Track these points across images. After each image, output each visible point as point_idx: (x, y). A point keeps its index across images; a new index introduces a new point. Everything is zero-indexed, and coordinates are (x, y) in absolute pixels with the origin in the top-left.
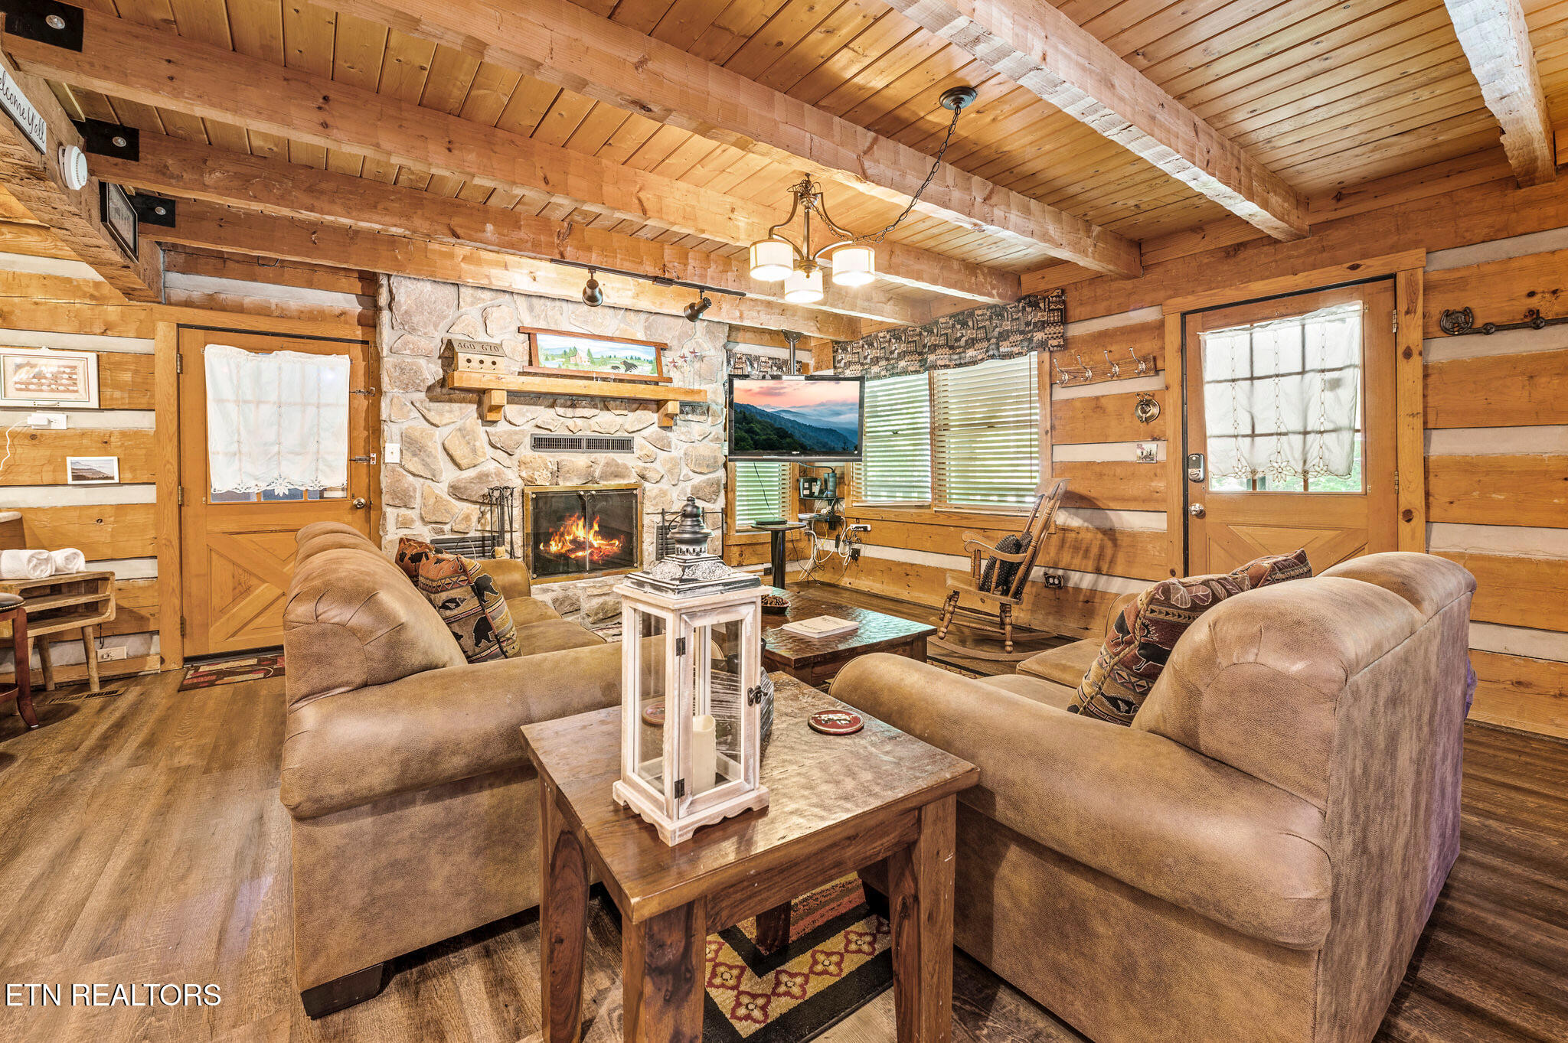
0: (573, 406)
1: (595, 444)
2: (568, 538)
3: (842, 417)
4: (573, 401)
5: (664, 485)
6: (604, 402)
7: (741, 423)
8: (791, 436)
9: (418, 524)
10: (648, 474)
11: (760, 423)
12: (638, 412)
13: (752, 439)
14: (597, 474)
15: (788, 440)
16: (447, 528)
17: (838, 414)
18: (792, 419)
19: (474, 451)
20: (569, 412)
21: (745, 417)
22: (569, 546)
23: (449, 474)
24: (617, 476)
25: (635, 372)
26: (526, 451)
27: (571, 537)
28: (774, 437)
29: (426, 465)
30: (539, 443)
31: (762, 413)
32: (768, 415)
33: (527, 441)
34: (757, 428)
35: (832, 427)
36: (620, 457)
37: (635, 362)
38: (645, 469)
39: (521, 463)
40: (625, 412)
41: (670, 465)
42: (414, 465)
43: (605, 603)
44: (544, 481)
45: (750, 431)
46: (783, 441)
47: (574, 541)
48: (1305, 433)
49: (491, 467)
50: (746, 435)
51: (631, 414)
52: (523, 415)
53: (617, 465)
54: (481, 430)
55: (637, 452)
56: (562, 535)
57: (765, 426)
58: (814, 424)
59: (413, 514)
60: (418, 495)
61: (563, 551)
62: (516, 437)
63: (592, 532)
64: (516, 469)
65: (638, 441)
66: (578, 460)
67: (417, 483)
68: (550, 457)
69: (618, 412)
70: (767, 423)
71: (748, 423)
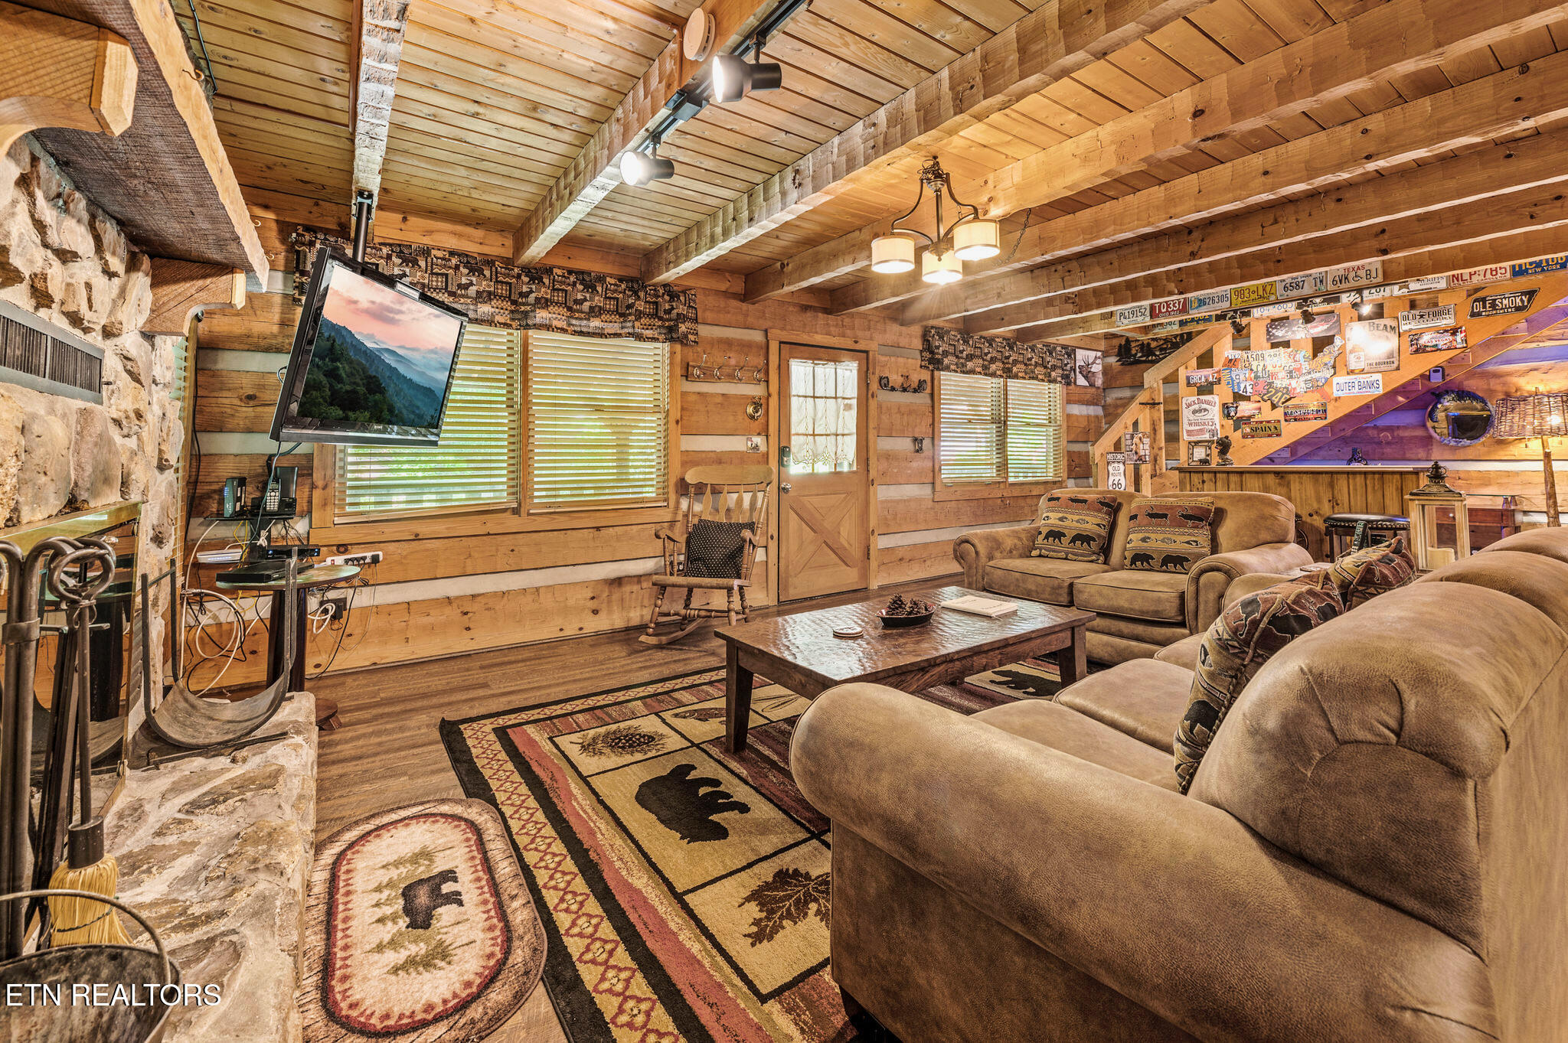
7: (322, 358)
8: (382, 392)
11: (350, 362)
13: (332, 388)
15: (377, 397)
18: (393, 364)
21: (332, 348)
28: (362, 390)
31: (359, 347)
34: (343, 368)
35: (433, 385)
45: (332, 374)
46: (371, 398)
48: (837, 435)
50: (324, 379)
57: (355, 369)
58: (416, 378)
70: (360, 363)
71: (333, 360)
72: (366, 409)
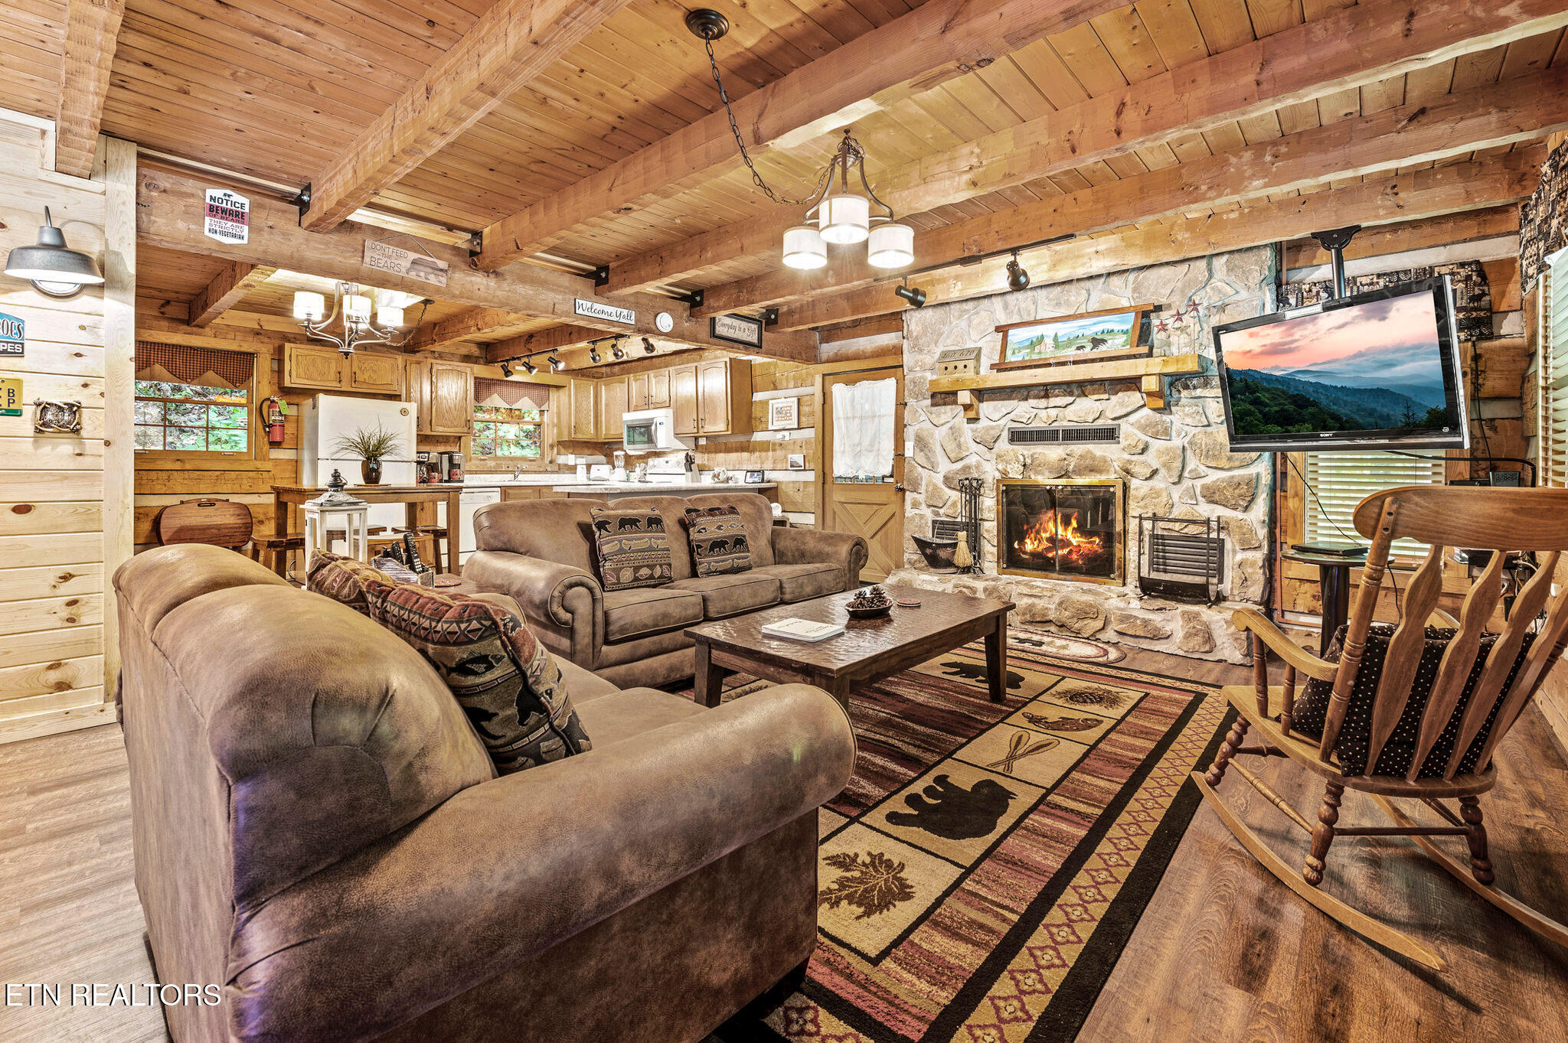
0: (1046, 396)
1: (1073, 435)
2: (1045, 535)
3: (1398, 369)
4: (1046, 390)
5: (1158, 483)
6: (1080, 388)
7: (1243, 394)
8: (1315, 404)
9: (924, 506)
10: (1134, 469)
11: (1268, 390)
12: (1120, 394)
13: (1261, 412)
14: (1071, 468)
15: (1311, 410)
16: (941, 511)
17: (1390, 365)
18: (1313, 380)
19: (959, 446)
20: (1043, 403)
21: (1247, 386)
22: (1046, 544)
23: (945, 467)
24: (1093, 470)
25: (1103, 348)
26: (1003, 445)
27: (1048, 535)
28: (1291, 408)
29: (928, 458)
30: (1018, 437)
31: (1269, 378)
32: (1278, 379)
33: (1005, 435)
34: (1264, 397)
35: (1382, 385)
36: (1099, 449)
37: (1105, 337)
38: (1130, 462)
39: (999, 456)
40: (1106, 396)
41: (1164, 458)
42: (921, 458)
43: (1033, 605)
44: (1015, 473)
45: (1256, 402)
46: (1305, 412)
47: (1052, 540)
49: (972, 460)
50: (1252, 408)
51: (1113, 398)
52: (999, 410)
53: (1093, 458)
54: (968, 428)
55: (1123, 442)
56: (1038, 532)
57: (1275, 394)
58: (1349, 384)
59: (921, 498)
60: (924, 483)
61: (1040, 549)
62: (992, 432)
63: (1070, 529)
64: (994, 462)
65: (1126, 428)
66: (1053, 452)
67: (924, 473)
68: (1024, 450)
69: (1096, 397)
70: (1277, 389)
71: (1253, 392)
72: (1304, 421)
